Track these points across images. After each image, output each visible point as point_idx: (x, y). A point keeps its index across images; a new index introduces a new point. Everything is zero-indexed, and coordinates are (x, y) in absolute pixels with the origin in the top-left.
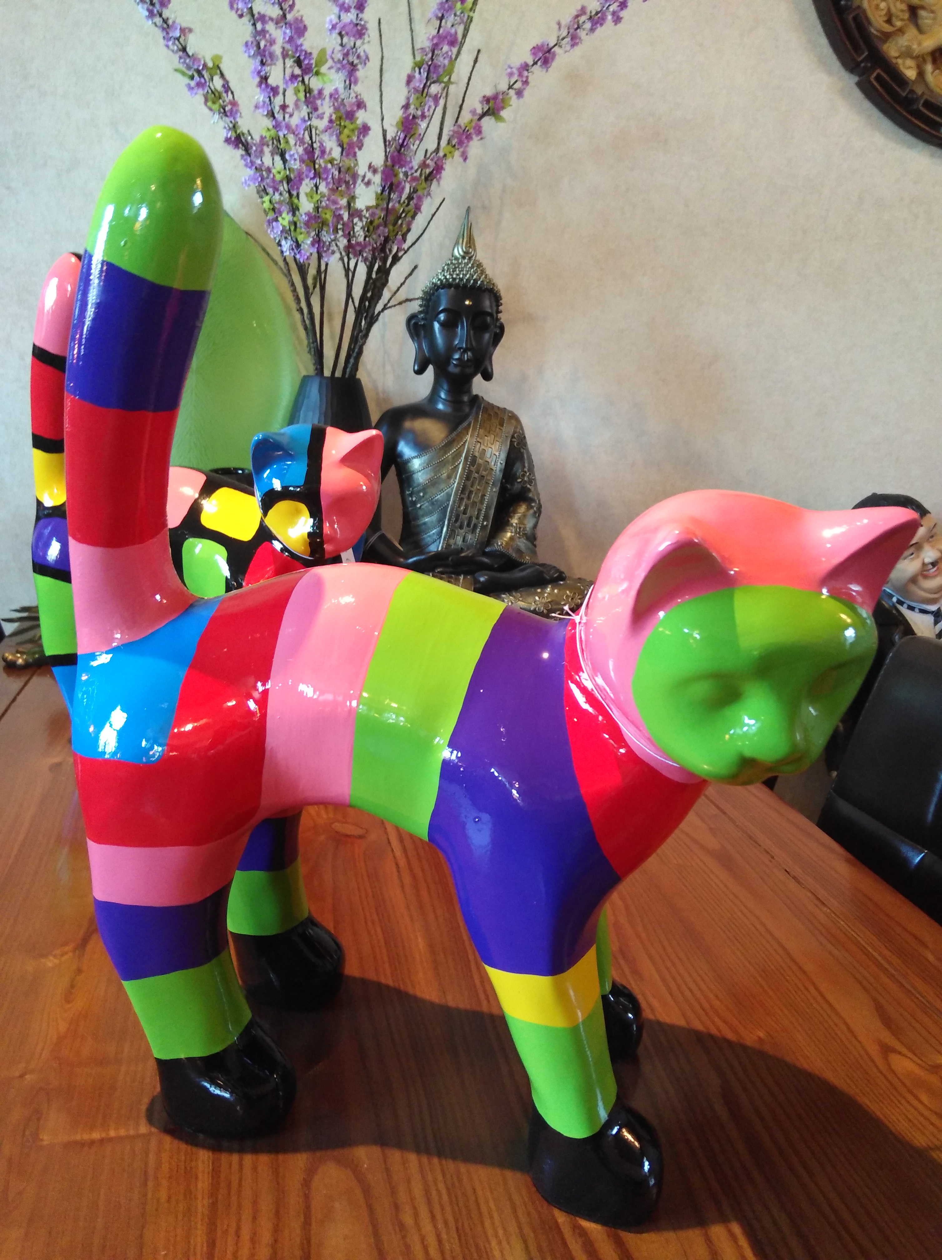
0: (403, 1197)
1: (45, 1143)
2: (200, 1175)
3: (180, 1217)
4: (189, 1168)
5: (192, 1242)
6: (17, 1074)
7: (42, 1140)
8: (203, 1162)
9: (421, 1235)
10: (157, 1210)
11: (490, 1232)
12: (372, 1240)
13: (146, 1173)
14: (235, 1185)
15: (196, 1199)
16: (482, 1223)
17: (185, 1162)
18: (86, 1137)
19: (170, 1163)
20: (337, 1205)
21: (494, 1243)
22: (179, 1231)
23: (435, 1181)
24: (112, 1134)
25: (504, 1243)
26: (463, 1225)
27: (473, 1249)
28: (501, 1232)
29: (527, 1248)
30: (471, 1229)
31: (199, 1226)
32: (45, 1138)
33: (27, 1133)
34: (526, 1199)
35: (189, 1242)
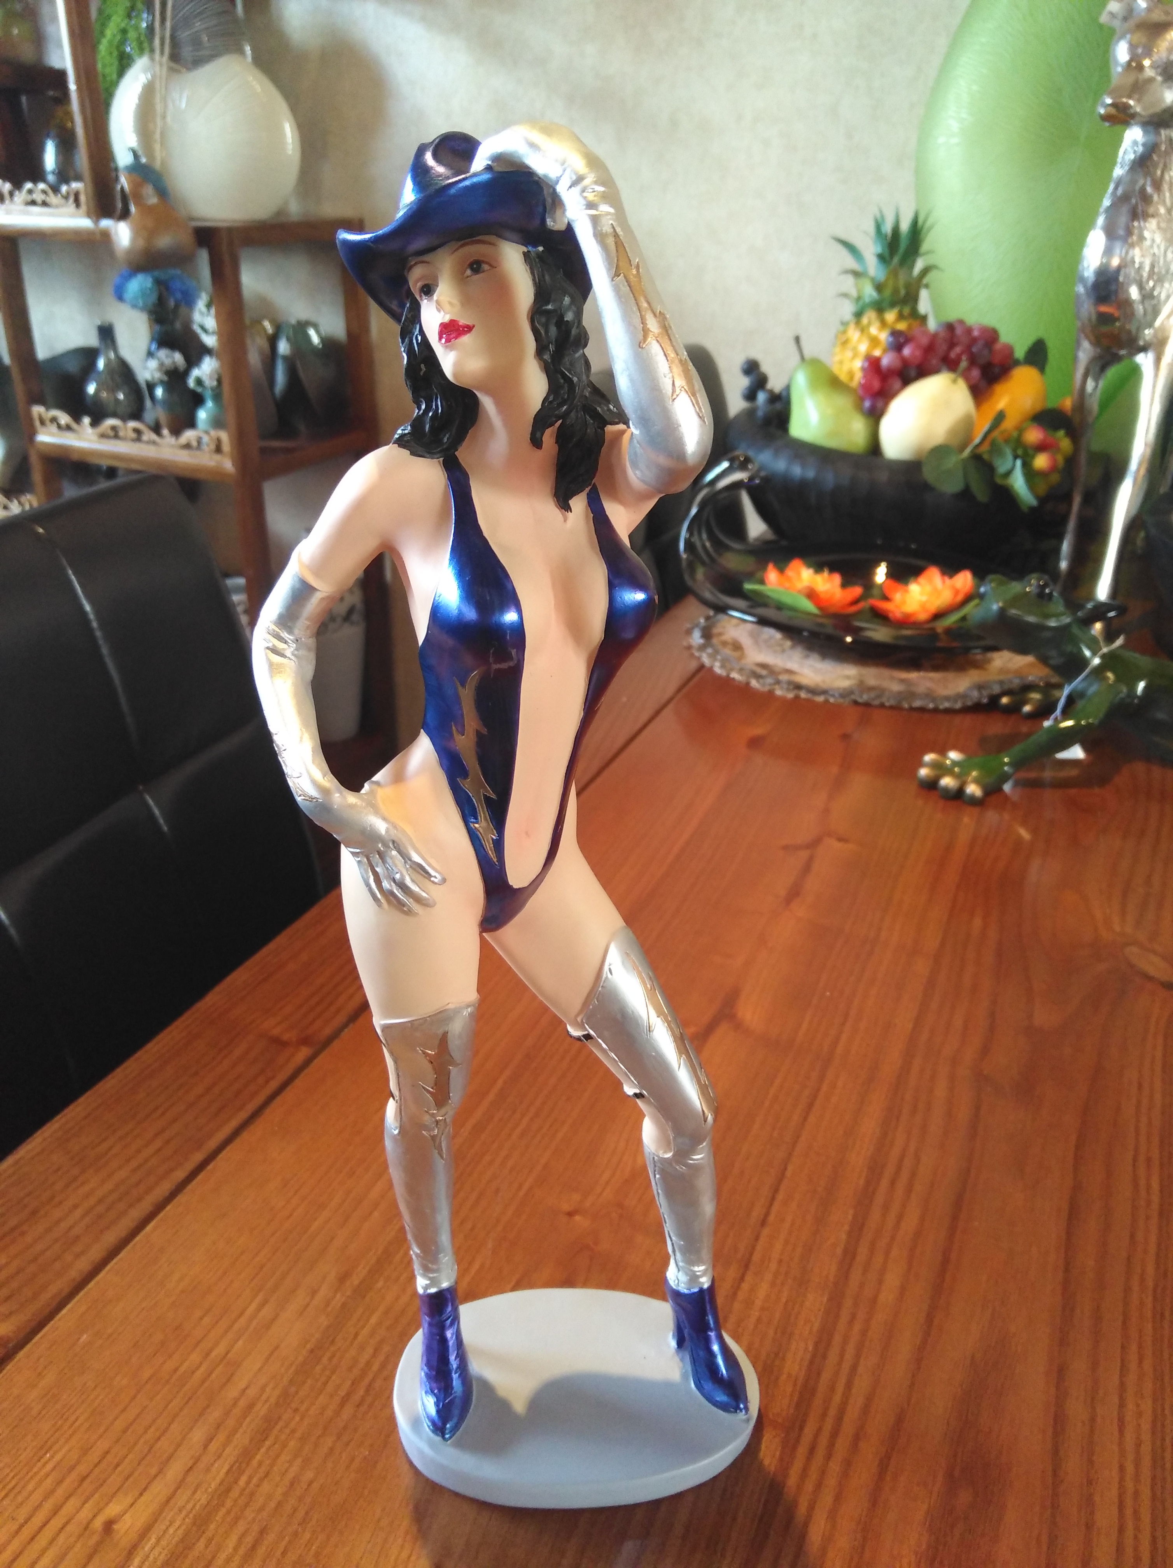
6: (566, 1208)
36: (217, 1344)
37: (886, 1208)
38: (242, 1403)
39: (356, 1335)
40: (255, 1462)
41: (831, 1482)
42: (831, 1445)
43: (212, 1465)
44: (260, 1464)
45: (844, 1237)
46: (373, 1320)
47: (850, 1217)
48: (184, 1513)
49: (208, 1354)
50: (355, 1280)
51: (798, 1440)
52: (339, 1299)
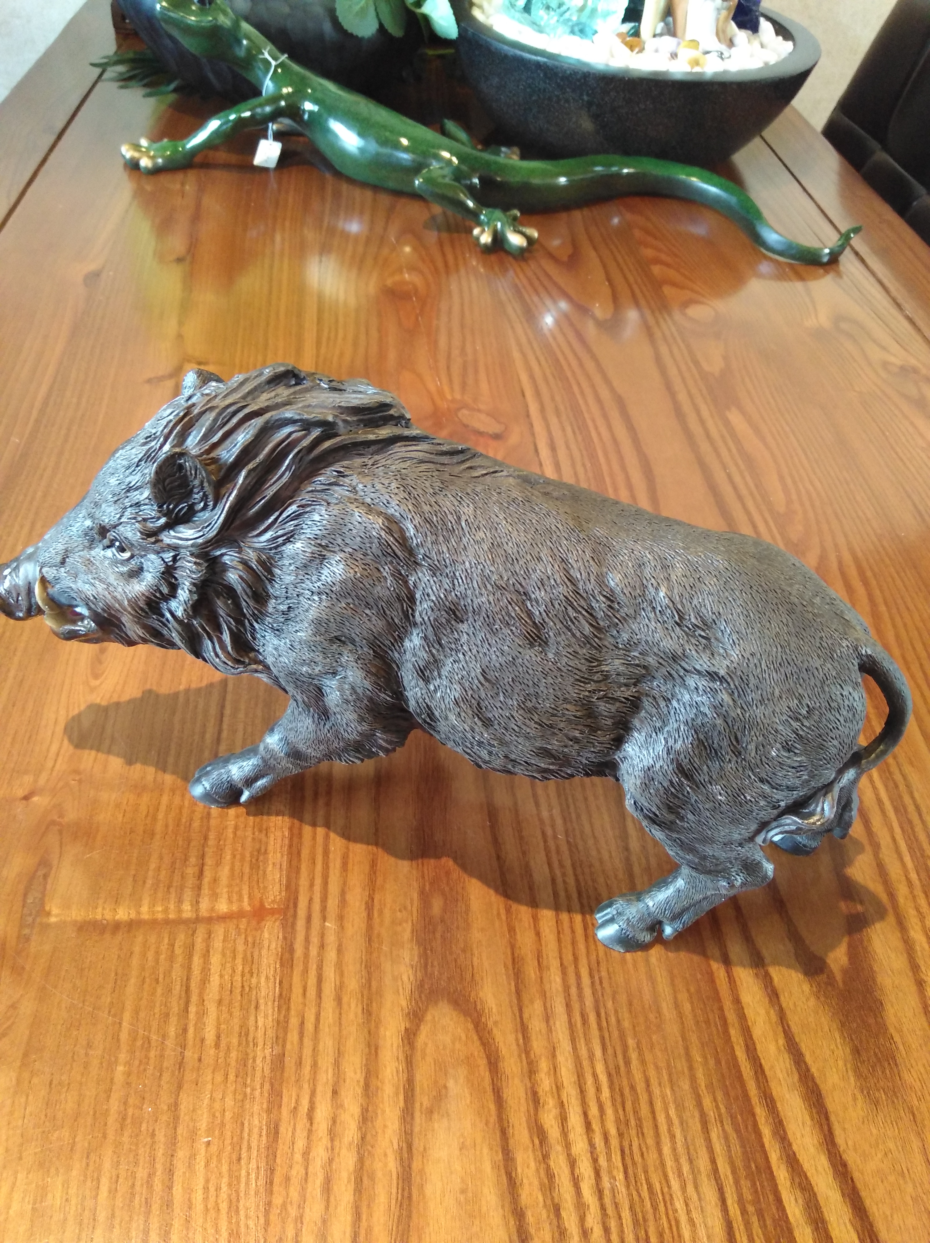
0: (545, 1084)
1: (53, 920)
2: (262, 1001)
3: (232, 1077)
4: (247, 989)
5: (246, 1125)
6: (21, 793)
7: (49, 914)
8: (267, 978)
9: (569, 1155)
10: (200, 1060)
11: (670, 1163)
12: (500, 1156)
13: (188, 990)
14: (309, 1026)
15: (255, 1045)
16: (658, 1144)
17: (243, 976)
18: (108, 916)
19: (221, 976)
20: (451, 1084)
22: (229, 1102)
23: (591, 1057)
24: (145, 913)
25: (690, 1188)
26: (631, 1145)
27: (645, 1194)
28: (686, 1168)
29: (723, 1201)
30: (642, 1155)
31: (257, 1093)
32: (55, 911)
33: (29, 901)
34: (723, 1110)
35: (243, 1124)
41: (331, 939)
42: (324, 909)
51: (295, 915)
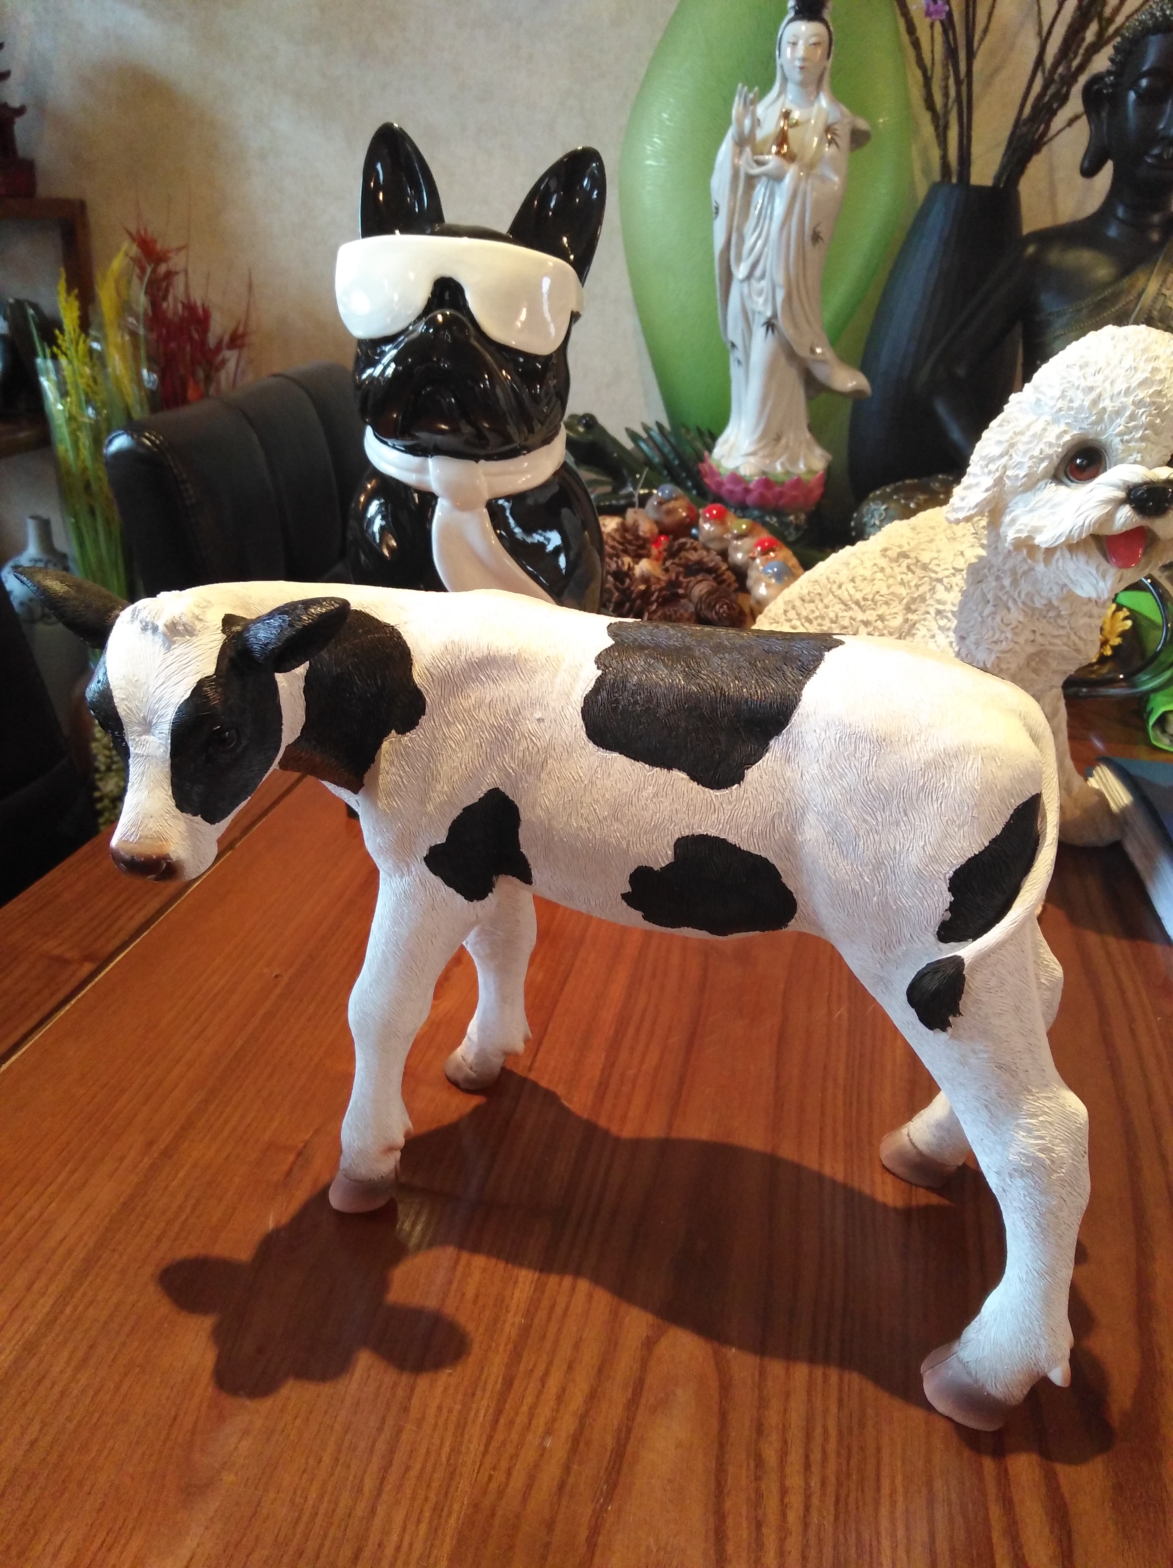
21: (886, 1543)
36: (30, 1208)
37: (632, 1049)
38: (62, 1250)
39: (166, 1188)
40: (78, 1295)
43: (37, 1302)
44: (84, 1294)
45: (598, 1073)
46: (181, 1174)
47: (603, 1058)
48: (13, 1342)
49: (23, 1216)
50: (161, 1145)
52: (147, 1161)
